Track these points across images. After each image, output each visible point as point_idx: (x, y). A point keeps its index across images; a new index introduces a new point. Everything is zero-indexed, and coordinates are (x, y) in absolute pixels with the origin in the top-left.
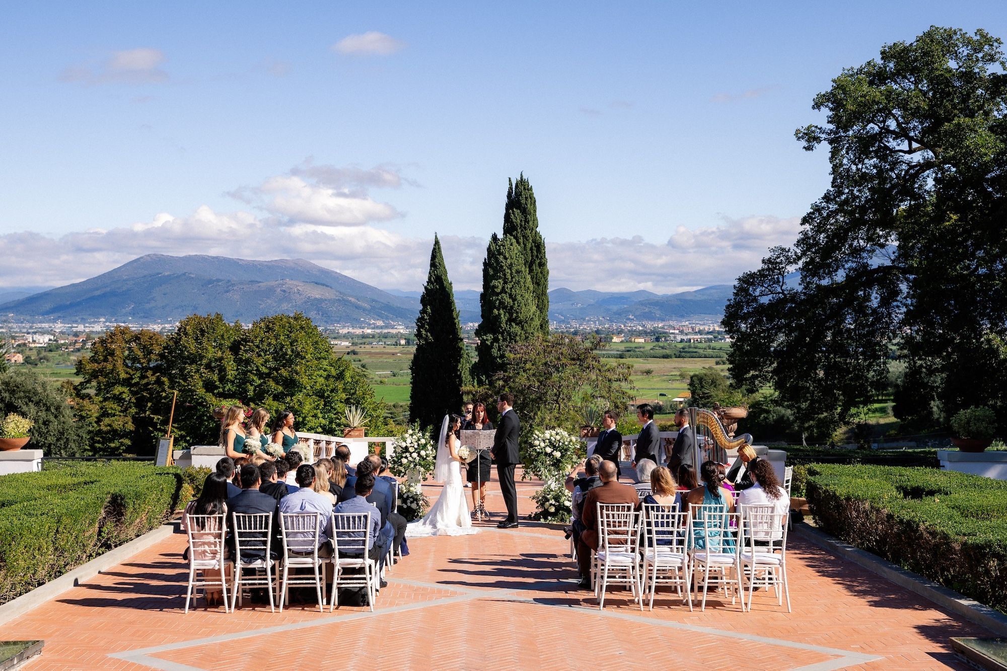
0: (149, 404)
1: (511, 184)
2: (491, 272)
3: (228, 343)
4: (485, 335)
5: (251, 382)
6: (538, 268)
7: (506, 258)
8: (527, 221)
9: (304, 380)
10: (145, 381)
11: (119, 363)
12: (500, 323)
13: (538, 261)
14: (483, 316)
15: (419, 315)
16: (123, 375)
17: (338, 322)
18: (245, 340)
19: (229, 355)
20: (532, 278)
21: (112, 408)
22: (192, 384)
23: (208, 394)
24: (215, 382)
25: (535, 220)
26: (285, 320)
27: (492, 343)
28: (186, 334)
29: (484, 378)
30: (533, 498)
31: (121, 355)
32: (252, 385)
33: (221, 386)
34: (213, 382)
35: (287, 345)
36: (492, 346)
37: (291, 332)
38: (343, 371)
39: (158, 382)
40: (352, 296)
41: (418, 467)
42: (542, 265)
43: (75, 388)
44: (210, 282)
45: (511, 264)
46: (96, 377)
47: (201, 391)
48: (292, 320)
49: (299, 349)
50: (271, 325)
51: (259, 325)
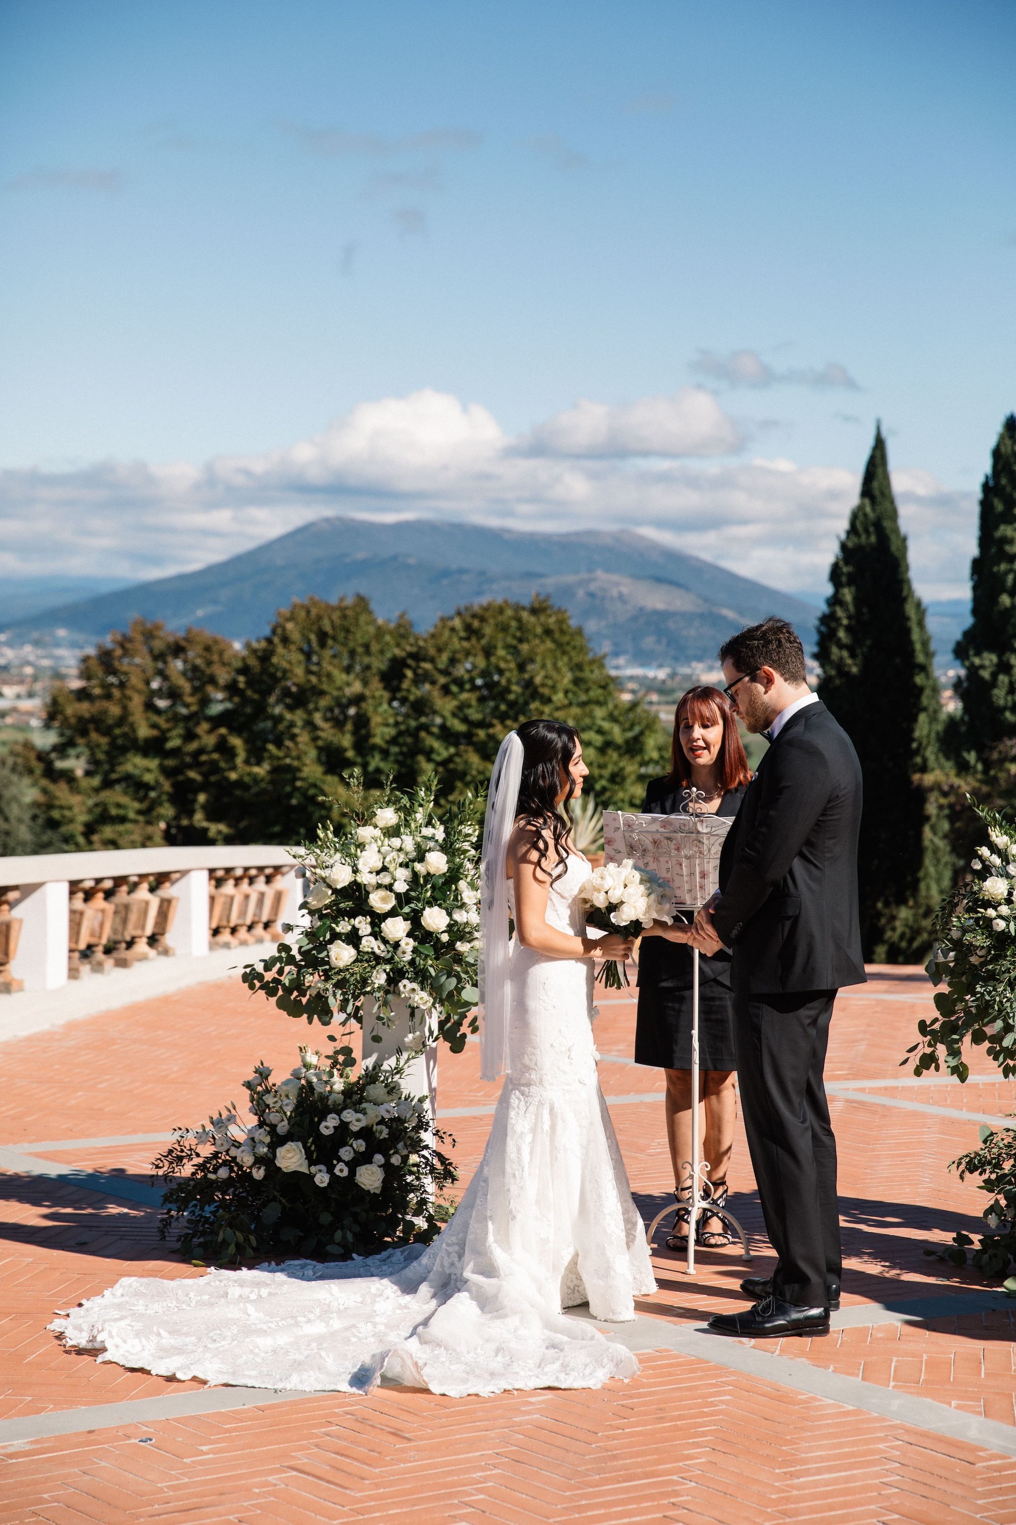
0: (202, 798)
2: (999, 506)
3: (379, 664)
4: (978, 654)
5: (429, 753)
10: (193, 746)
11: (136, 703)
14: (975, 612)
15: (823, 608)
16: (144, 732)
17: (699, 659)
18: (417, 657)
19: (377, 688)
21: (119, 806)
22: (294, 753)
23: (329, 778)
24: (345, 750)
26: (509, 613)
27: (994, 675)
28: (285, 640)
29: (971, 757)
30: (972, 1167)
31: (141, 686)
32: (429, 760)
33: (359, 760)
34: (341, 750)
35: (510, 670)
36: (994, 683)
37: (521, 640)
38: (642, 733)
39: (223, 748)
40: (729, 607)
41: (406, 985)
43: (42, 757)
44: (445, 573)
46: (84, 733)
47: (312, 770)
48: (525, 615)
49: (538, 680)
50: (476, 624)
51: (450, 624)
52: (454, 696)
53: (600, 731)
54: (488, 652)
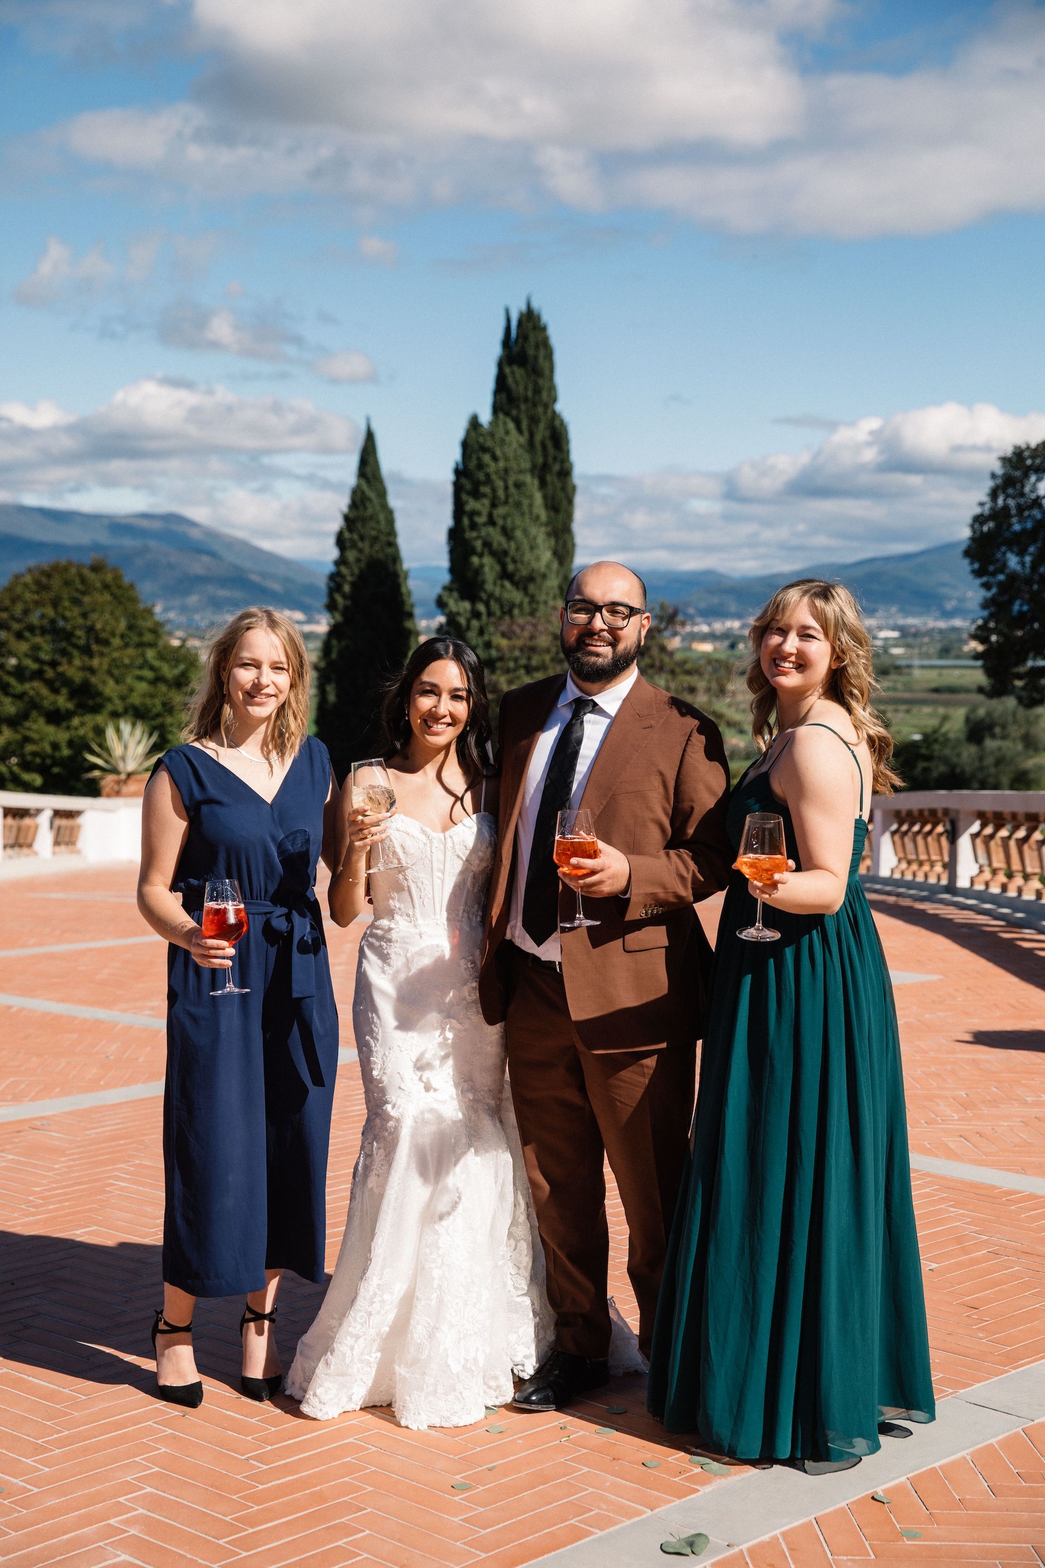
1: (508, 320)
2: (468, 486)
4: (455, 603)
6: (556, 480)
7: (495, 458)
8: (537, 391)
9: (110, 688)
12: (483, 582)
13: (556, 467)
14: (451, 570)
15: (331, 568)
20: (545, 497)
25: (552, 389)
26: (73, 571)
27: (468, 621)
35: (74, 618)
36: (468, 627)
37: (84, 593)
38: (187, 669)
42: (565, 473)
45: (506, 471)
48: (86, 572)
49: (99, 626)
50: (44, 580)
51: (22, 580)
52: (26, 640)
53: (152, 668)
54: (55, 603)
